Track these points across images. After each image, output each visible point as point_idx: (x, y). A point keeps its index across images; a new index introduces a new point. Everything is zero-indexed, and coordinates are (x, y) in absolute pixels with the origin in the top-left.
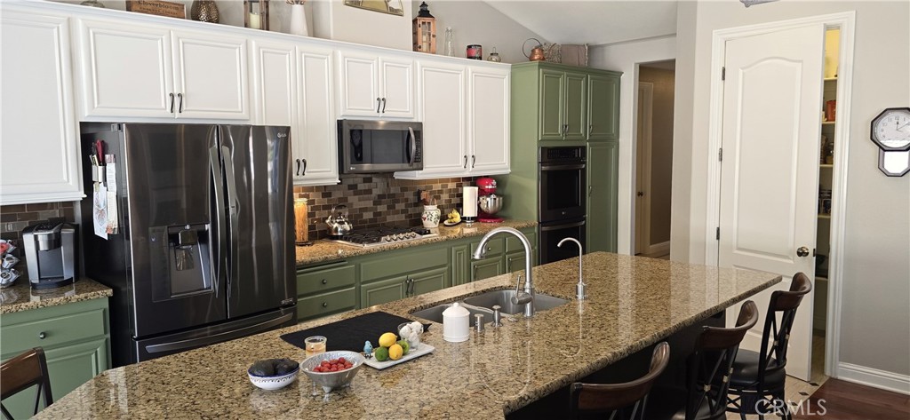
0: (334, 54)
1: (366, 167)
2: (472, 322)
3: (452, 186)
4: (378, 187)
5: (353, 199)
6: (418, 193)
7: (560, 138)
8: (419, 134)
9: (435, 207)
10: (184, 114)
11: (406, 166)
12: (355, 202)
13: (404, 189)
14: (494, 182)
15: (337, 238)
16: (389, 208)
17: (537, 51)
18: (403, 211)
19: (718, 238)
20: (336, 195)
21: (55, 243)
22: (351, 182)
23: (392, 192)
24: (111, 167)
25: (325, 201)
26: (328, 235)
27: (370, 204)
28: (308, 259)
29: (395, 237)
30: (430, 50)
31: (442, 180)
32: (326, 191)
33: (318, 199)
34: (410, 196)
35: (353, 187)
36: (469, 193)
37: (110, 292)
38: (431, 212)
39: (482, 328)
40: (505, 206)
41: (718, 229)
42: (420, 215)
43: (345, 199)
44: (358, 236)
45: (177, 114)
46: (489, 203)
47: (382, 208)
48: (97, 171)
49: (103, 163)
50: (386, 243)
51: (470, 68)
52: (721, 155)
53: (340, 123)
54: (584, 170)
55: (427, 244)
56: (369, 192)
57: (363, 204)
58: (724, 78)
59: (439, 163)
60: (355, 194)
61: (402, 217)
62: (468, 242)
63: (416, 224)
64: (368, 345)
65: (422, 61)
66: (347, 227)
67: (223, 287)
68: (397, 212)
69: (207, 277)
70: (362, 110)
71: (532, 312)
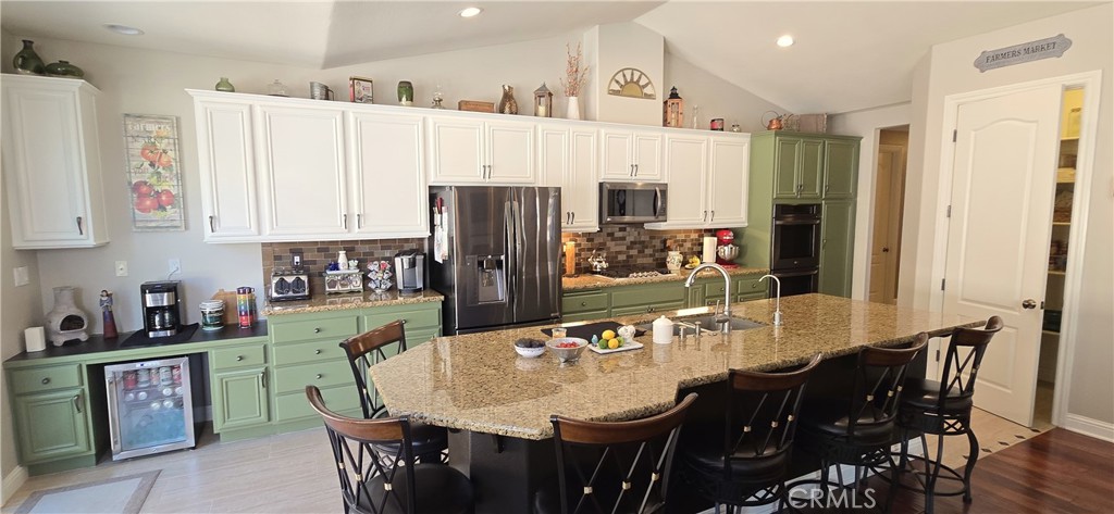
0: (598, 131)
1: (627, 219)
2: (676, 332)
3: (694, 236)
4: (631, 235)
5: (610, 244)
6: (665, 241)
7: (794, 196)
8: (664, 193)
9: (678, 253)
10: (491, 180)
11: (653, 218)
12: (613, 246)
13: (652, 238)
14: (731, 234)
15: (596, 273)
16: (639, 252)
17: (774, 122)
18: (651, 256)
19: (943, 288)
20: (598, 241)
21: (413, 264)
22: (610, 230)
23: (642, 239)
24: (445, 215)
25: (589, 245)
26: (590, 271)
27: (624, 248)
28: (572, 286)
29: (640, 274)
30: (678, 125)
31: (686, 231)
32: (589, 237)
33: (584, 243)
34: (657, 243)
35: (611, 235)
36: (709, 243)
37: (442, 298)
38: (674, 258)
39: (684, 337)
40: (741, 254)
41: (944, 281)
42: (665, 259)
43: (604, 244)
44: (612, 273)
45: (487, 180)
46: (726, 251)
47: (634, 252)
48: (437, 217)
49: (440, 212)
50: (634, 278)
51: (712, 139)
52: (949, 212)
53: (601, 185)
54: (819, 226)
55: (666, 281)
56: (623, 238)
57: (618, 249)
58: (955, 140)
59: (680, 217)
60: (612, 240)
61: (650, 260)
62: (703, 282)
63: (662, 266)
64: (595, 337)
65: (670, 134)
66: (605, 265)
67: (512, 300)
68: (646, 256)
69: (501, 294)
70: (619, 175)
71: (729, 329)
